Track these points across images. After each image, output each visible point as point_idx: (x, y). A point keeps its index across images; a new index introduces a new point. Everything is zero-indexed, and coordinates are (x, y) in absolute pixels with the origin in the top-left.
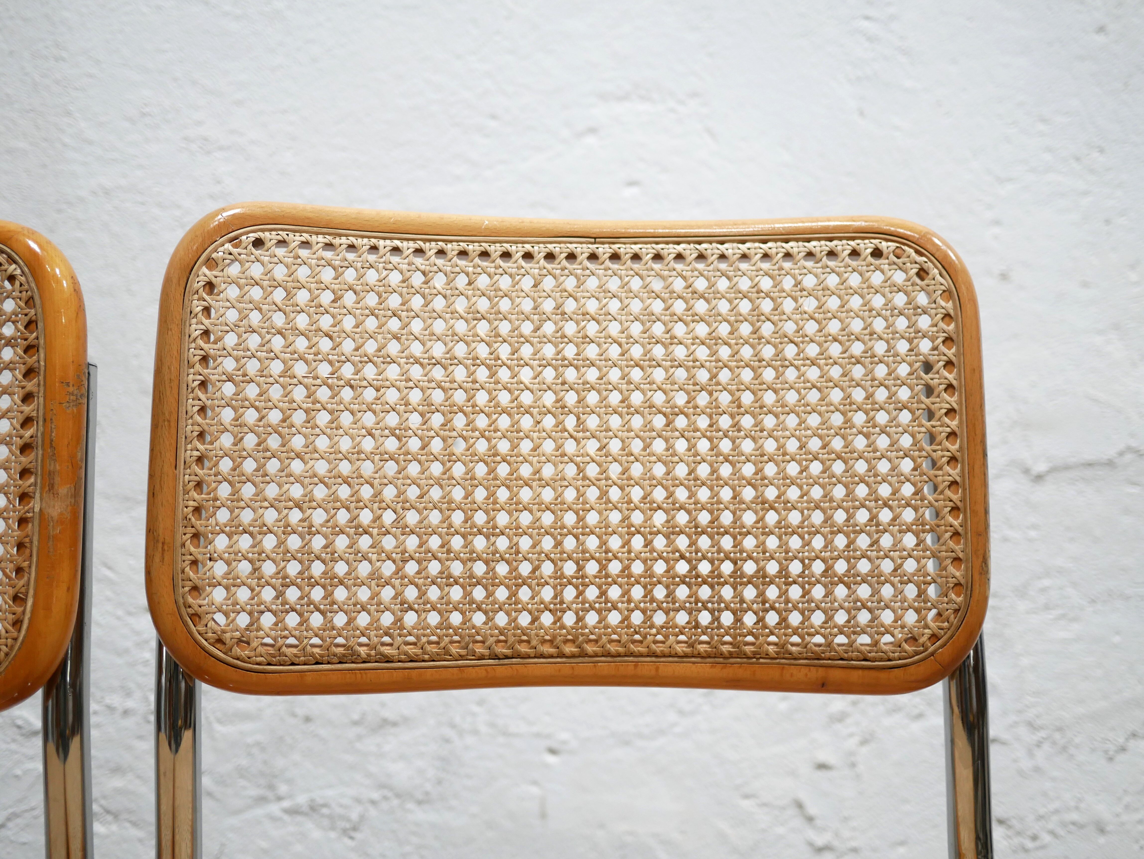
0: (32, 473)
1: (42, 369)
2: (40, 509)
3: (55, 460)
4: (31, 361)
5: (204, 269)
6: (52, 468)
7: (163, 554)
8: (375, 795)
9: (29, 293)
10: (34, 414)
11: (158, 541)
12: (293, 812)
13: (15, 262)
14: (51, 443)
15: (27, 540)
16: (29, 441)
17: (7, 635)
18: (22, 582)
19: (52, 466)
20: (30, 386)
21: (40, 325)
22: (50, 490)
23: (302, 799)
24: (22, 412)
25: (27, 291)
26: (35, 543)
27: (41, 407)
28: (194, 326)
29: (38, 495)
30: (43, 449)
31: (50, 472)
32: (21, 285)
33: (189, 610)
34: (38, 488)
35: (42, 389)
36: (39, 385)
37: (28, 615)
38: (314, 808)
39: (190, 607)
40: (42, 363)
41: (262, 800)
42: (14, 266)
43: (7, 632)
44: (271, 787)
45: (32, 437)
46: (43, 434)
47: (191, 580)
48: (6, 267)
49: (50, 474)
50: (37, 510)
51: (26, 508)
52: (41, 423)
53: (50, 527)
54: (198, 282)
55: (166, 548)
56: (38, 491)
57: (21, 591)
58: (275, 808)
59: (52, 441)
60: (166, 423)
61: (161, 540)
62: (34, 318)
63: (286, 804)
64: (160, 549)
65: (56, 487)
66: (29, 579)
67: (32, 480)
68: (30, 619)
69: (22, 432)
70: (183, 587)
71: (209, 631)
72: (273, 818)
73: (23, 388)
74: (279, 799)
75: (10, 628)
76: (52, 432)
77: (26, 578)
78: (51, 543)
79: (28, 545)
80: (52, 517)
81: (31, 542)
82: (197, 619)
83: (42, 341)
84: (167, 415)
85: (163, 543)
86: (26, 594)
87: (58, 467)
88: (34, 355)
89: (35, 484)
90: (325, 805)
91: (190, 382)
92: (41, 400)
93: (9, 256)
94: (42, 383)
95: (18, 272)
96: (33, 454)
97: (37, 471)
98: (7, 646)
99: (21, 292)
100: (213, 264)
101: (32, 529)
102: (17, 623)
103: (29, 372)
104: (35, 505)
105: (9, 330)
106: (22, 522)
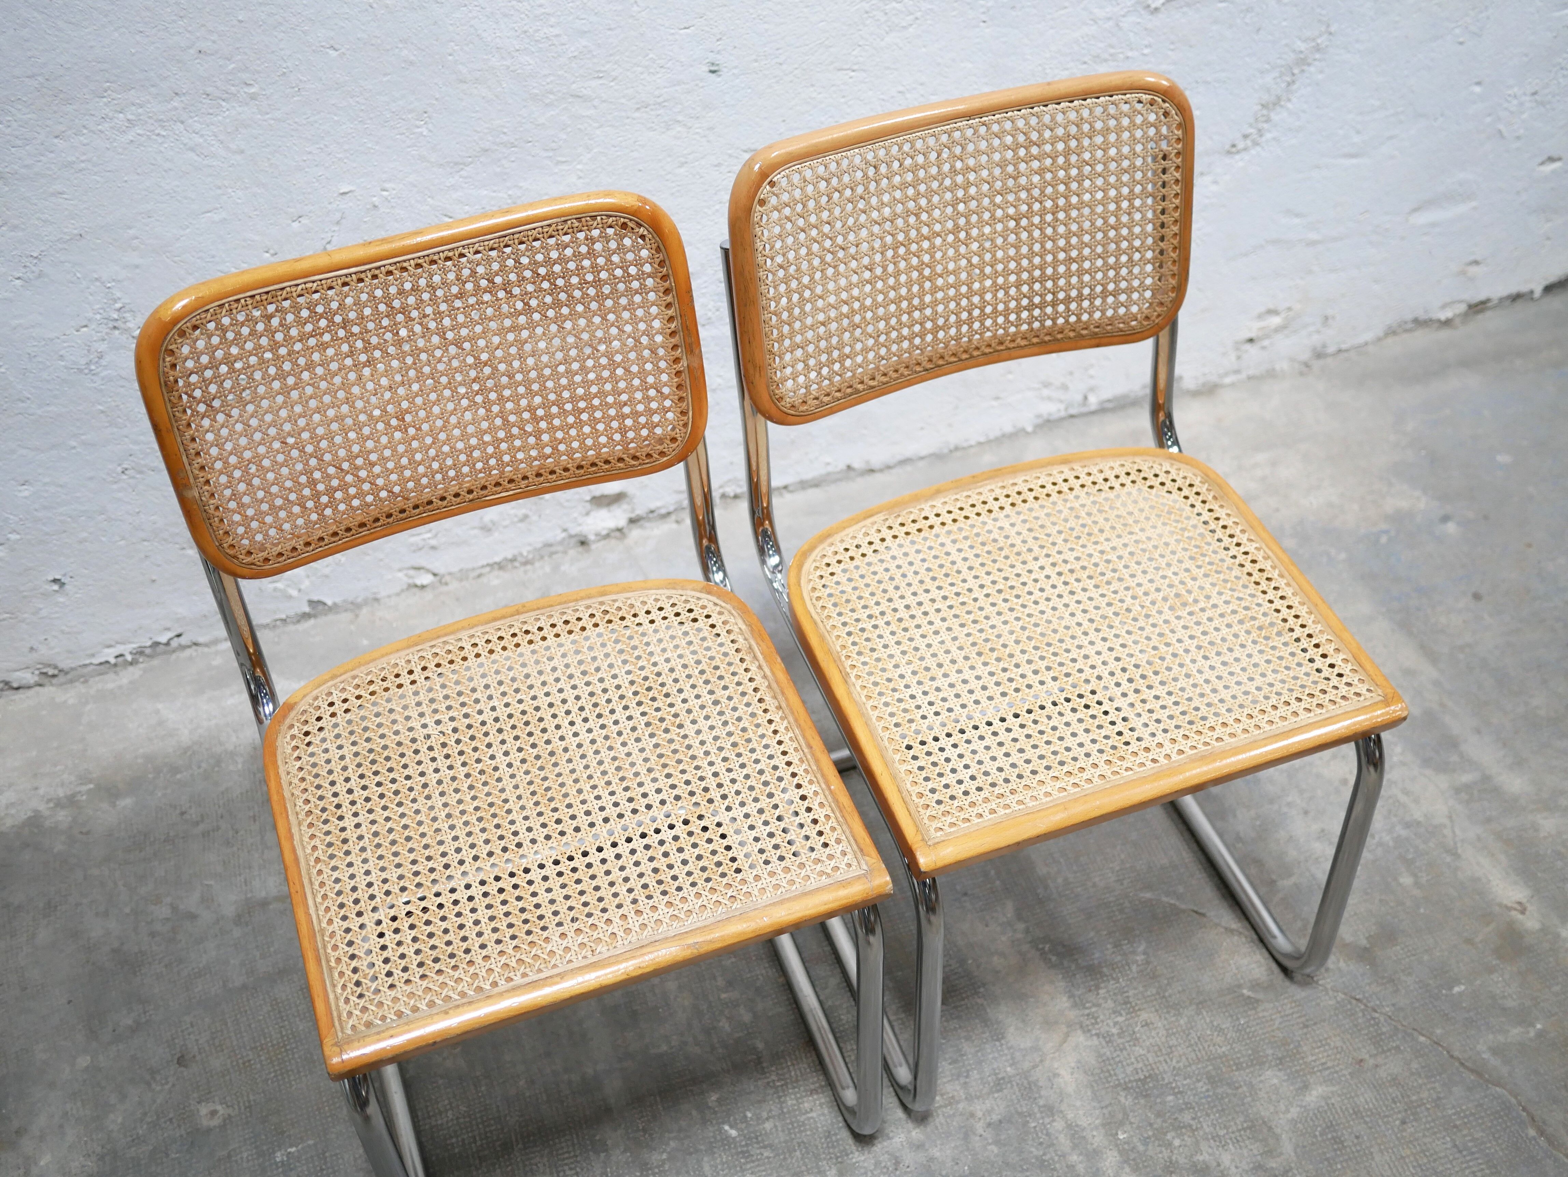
0: (679, 346)
1: (675, 288)
2: (688, 364)
3: (691, 337)
4: (667, 284)
5: (759, 206)
6: (690, 342)
7: (762, 370)
9: (656, 244)
10: (674, 314)
11: (758, 365)
13: (642, 226)
14: (688, 328)
15: (683, 381)
16: (674, 329)
17: (680, 432)
18: (685, 404)
19: (690, 340)
20: (669, 298)
21: (668, 263)
22: (691, 353)
24: (667, 314)
26: (689, 382)
27: (679, 310)
28: (759, 243)
29: (685, 357)
30: (684, 332)
32: (650, 239)
34: (685, 353)
35: (677, 299)
36: (674, 297)
37: (690, 420)
40: (675, 285)
42: (642, 229)
43: (680, 430)
45: (676, 327)
46: (683, 324)
47: (776, 381)
48: (637, 229)
50: (686, 364)
52: (680, 318)
53: (696, 372)
54: (757, 215)
55: (763, 367)
56: (685, 355)
57: (685, 408)
59: (688, 326)
61: (760, 364)
62: (663, 259)
65: (694, 351)
66: (688, 402)
67: (680, 350)
68: (692, 422)
69: (669, 325)
73: (665, 300)
75: (682, 428)
76: (686, 322)
77: (686, 402)
78: (698, 380)
79: (684, 384)
80: (695, 367)
81: (685, 382)
83: (671, 273)
85: (762, 365)
86: (688, 410)
87: (693, 341)
88: (667, 281)
89: (682, 352)
92: (678, 306)
93: (637, 223)
94: (677, 296)
95: (646, 232)
96: (678, 335)
97: (683, 344)
98: (681, 438)
99: (651, 244)
100: (762, 203)
101: (685, 376)
102: (685, 425)
103: (667, 292)
104: (684, 363)
105: (647, 268)
106: (678, 373)
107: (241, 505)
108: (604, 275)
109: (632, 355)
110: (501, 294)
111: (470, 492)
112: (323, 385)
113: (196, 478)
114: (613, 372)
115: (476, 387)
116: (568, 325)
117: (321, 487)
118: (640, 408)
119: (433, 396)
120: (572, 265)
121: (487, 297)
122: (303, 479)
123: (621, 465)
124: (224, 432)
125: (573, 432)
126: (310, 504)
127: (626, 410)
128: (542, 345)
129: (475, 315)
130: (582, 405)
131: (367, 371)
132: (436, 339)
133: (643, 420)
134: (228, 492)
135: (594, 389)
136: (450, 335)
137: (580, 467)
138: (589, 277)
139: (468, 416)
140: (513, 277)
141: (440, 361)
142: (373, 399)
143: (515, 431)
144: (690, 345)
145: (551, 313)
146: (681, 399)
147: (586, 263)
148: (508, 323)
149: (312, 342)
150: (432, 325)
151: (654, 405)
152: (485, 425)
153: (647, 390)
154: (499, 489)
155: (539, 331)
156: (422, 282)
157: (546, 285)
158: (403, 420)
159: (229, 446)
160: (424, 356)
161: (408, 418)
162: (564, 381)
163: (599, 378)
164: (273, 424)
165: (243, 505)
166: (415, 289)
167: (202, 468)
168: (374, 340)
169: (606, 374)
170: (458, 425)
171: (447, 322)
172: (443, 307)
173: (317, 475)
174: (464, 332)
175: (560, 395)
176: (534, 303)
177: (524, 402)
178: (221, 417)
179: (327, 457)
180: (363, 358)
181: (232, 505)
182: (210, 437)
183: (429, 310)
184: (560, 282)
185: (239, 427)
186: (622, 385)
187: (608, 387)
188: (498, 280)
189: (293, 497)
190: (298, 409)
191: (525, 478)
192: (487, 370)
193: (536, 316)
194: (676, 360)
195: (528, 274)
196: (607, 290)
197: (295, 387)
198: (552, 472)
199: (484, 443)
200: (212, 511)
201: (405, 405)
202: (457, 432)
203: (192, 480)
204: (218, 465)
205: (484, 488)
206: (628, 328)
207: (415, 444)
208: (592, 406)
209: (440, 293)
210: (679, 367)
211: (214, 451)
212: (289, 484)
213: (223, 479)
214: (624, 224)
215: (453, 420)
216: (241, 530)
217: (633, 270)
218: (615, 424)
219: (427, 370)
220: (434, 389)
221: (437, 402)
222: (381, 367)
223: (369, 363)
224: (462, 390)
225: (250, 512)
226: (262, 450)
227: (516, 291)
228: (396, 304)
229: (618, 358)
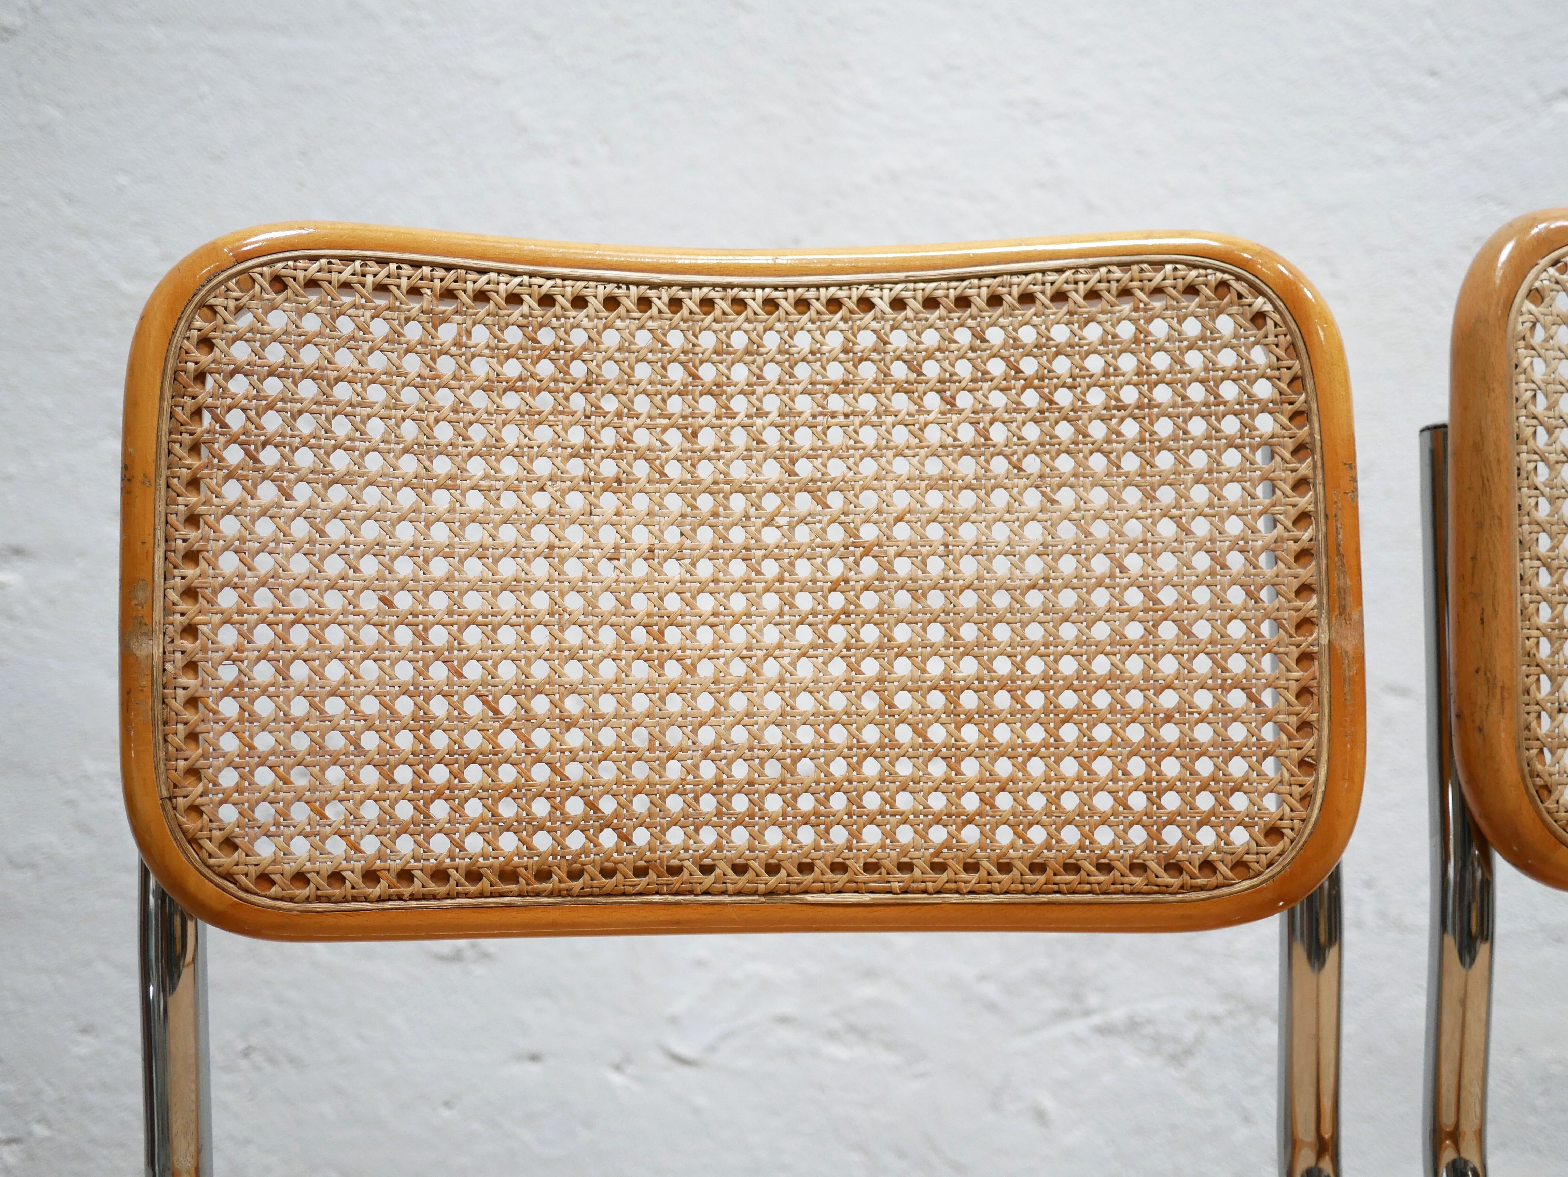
0: (1313, 590)
1: (1318, 444)
2: (1329, 641)
3: (1344, 572)
4: (1303, 433)
5: (1528, 306)
6: (1342, 584)
7: (1502, 703)
8: (1220, 1009)
9: (1288, 337)
10: (1311, 508)
11: (1495, 686)
12: (1106, 1030)
13: (1262, 293)
14: (1338, 549)
15: (1314, 683)
16: (1307, 545)
17: (1293, 814)
18: (1310, 742)
19: (1342, 581)
20: (1304, 468)
21: (1309, 383)
22: (1340, 614)
23: (1118, 1014)
24: (1294, 506)
25: (1285, 335)
26: (1326, 687)
27: (1321, 498)
28: (1523, 385)
29: (1324, 622)
30: (1327, 557)
31: (1339, 589)
32: (1276, 325)
33: (1537, 780)
34: (1325, 611)
35: (1319, 472)
36: (1315, 467)
37: (1321, 789)
38: (1133, 1026)
39: (1538, 776)
40: (1318, 437)
41: (1062, 1015)
42: (1260, 300)
43: (1292, 810)
44: (1077, 997)
45: (1311, 540)
46: (1326, 536)
47: (1538, 740)
48: (1250, 300)
49: (1339, 592)
50: (1324, 641)
51: (1310, 639)
52: (1322, 520)
53: (1345, 666)
54: (1523, 323)
55: (1506, 695)
56: (1325, 615)
57: (1310, 754)
58: (1079, 1026)
59: (1339, 545)
60: (1496, 521)
61: (1500, 684)
62: (1300, 373)
63: (1096, 1020)
64: (1498, 697)
65: (1348, 610)
66: (1320, 738)
67: (1314, 600)
68: (1324, 792)
69: (1296, 533)
70: (1528, 749)
71: (1562, 809)
72: (1077, 1040)
73: (1293, 471)
74: (1087, 1013)
75: (1297, 805)
76: (1338, 533)
77: (1316, 736)
78: (1347, 688)
79: (1315, 690)
80: (1346, 652)
81: (1319, 686)
82: (1546, 793)
83: (1314, 407)
84: (1496, 509)
85: (1502, 688)
86: (1317, 758)
87: (1349, 583)
88: (1305, 426)
89: (1319, 606)
90: (1150, 1022)
91: (1524, 463)
92: (1320, 488)
93: (1252, 285)
94: (1319, 464)
95: (1268, 307)
96: (1314, 563)
97: (1321, 587)
98: (1292, 829)
99: (1276, 336)
100: (1537, 295)
101: (1319, 668)
102: (1306, 798)
103: (1300, 449)
104: (1321, 635)
105: (1263, 389)
106: (1305, 658)
107: (247, 715)
108: (1162, 394)
109: (1202, 595)
110: (932, 401)
111: (772, 869)
112: (509, 501)
113: (168, 611)
114: (1151, 631)
115: (836, 601)
116: (1066, 497)
117: (439, 740)
118: (1203, 733)
119: (738, 602)
120: (1095, 364)
121: (900, 402)
122: (405, 706)
123: (1138, 880)
124: (265, 528)
125: (1036, 767)
126: (404, 775)
127: (1170, 733)
128: (1001, 533)
129: (868, 436)
130: (1068, 700)
131: (609, 502)
132: (772, 471)
133: (1205, 767)
134: (228, 674)
135: (1101, 665)
136: (804, 468)
137: (1037, 867)
138: (1130, 395)
139: (805, 669)
140: (964, 369)
141: (769, 522)
142: (606, 569)
143: (904, 734)
144: (1341, 592)
145: (1032, 464)
146: (1304, 726)
147: (1127, 363)
148: (934, 467)
149: (511, 401)
150: (772, 437)
151: (1237, 733)
152: (838, 702)
153: (1226, 690)
154: (841, 879)
155: (1000, 498)
156: (771, 341)
157: (1031, 399)
158: (660, 637)
159: (264, 563)
160: (738, 503)
161: (673, 636)
162: (1034, 632)
163: (1118, 638)
164: (376, 549)
165: (253, 718)
166: (753, 350)
167: (190, 593)
168: (642, 438)
169: (1134, 631)
170: (778, 686)
171: (804, 438)
172: (804, 404)
173: (439, 707)
174: (836, 468)
175: (1020, 666)
176: (998, 433)
177: (936, 667)
178: (267, 492)
179: (473, 671)
180: (609, 469)
181: (229, 708)
182: (230, 526)
183: (771, 404)
184: (1064, 397)
185: (300, 529)
186: (1168, 665)
187: (1135, 665)
188: (931, 369)
189: (370, 741)
190: (440, 533)
191: (906, 867)
192: (869, 567)
193: (999, 465)
194: (1305, 624)
195: (997, 367)
196: (1164, 428)
197: (447, 484)
198: (972, 867)
199: (829, 746)
200: (177, 705)
201: (673, 603)
202: (773, 702)
203: (158, 614)
204: (227, 599)
205: (806, 868)
206: (1201, 527)
207: (674, 704)
208: (1091, 709)
209: (802, 371)
210: (1306, 641)
211: (229, 563)
212: (370, 706)
213: (228, 636)
214: (1223, 284)
215: (771, 669)
216: (228, 778)
217: (1229, 391)
218: (1137, 767)
219: (737, 536)
220: (744, 586)
221: (743, 619)
222: (641, 503)
223: (618, 484)
224: (804, 602)
225: (264, 742)
226: (334, 601)
227: (965, 400)
228: (707, 373)
229: (1168, 596)
